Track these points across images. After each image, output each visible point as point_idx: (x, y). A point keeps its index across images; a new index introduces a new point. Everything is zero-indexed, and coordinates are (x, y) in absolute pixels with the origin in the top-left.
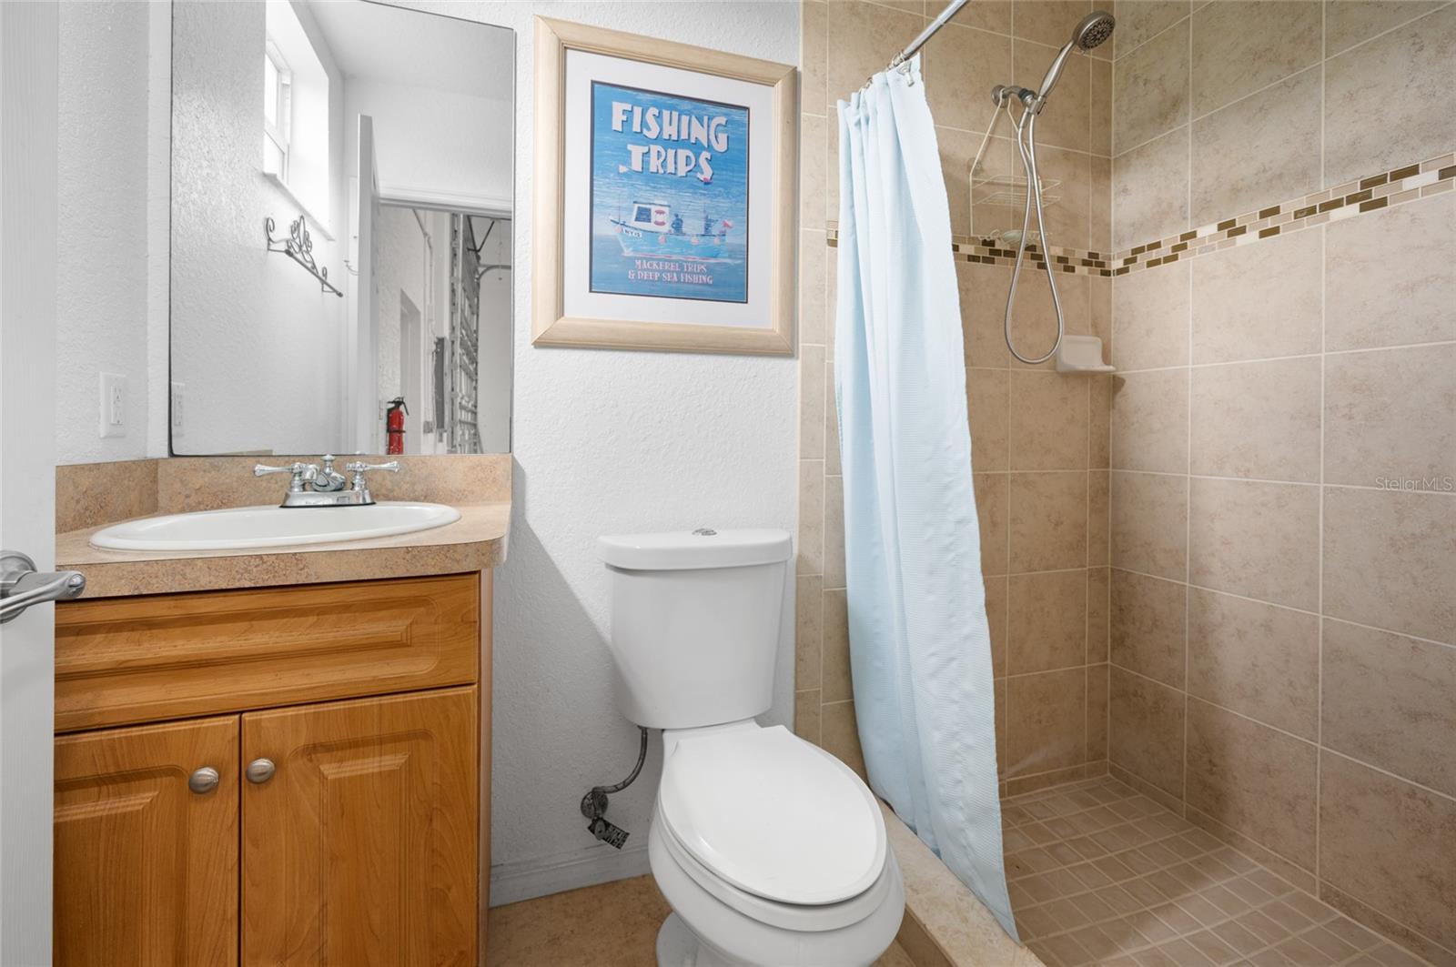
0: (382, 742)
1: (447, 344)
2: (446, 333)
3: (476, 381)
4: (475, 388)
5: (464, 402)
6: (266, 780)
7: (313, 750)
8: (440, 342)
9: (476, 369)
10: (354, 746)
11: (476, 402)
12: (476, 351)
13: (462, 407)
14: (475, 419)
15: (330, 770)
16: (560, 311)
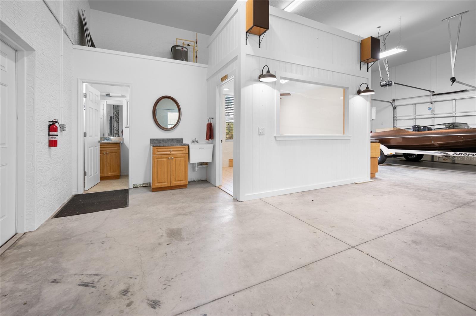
0: (114, 153)
1: (112, 117)
2: (112, 115)
3: (119, 123)
4: (118, 125)
5: (116, 129)
6: (108, 154)
7: (110, 153)
8: (111, 117)
9: (119, 120)
10: (113, 153)
11: (118, 128)
12: (119, 115)
13: (115, 130)
14: (118, 132)
15: (111, 154)
16: (127, 125)
